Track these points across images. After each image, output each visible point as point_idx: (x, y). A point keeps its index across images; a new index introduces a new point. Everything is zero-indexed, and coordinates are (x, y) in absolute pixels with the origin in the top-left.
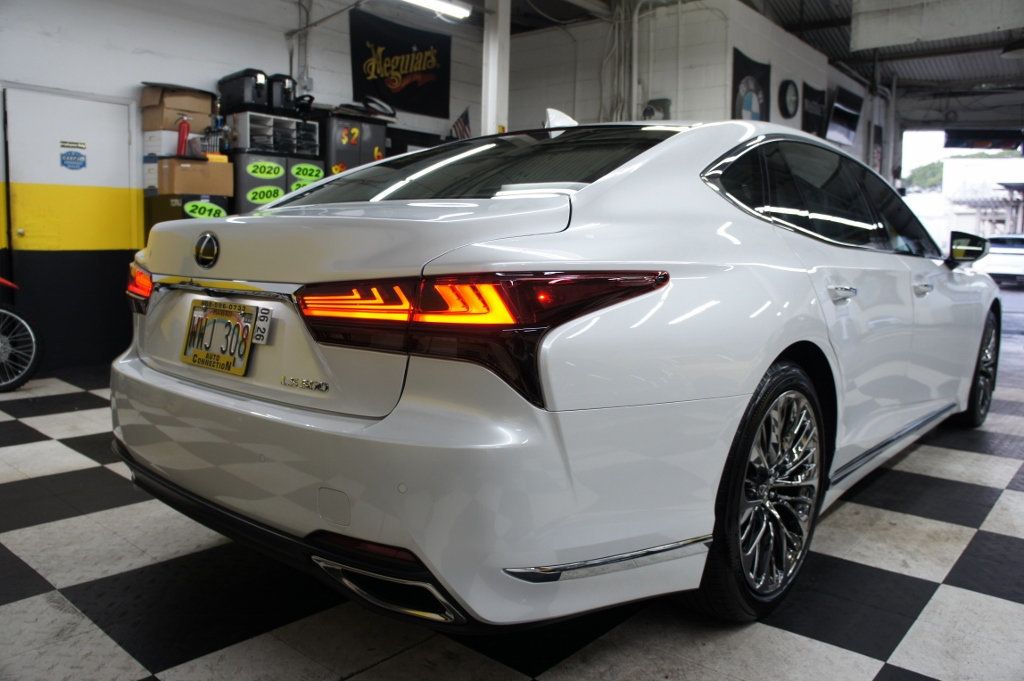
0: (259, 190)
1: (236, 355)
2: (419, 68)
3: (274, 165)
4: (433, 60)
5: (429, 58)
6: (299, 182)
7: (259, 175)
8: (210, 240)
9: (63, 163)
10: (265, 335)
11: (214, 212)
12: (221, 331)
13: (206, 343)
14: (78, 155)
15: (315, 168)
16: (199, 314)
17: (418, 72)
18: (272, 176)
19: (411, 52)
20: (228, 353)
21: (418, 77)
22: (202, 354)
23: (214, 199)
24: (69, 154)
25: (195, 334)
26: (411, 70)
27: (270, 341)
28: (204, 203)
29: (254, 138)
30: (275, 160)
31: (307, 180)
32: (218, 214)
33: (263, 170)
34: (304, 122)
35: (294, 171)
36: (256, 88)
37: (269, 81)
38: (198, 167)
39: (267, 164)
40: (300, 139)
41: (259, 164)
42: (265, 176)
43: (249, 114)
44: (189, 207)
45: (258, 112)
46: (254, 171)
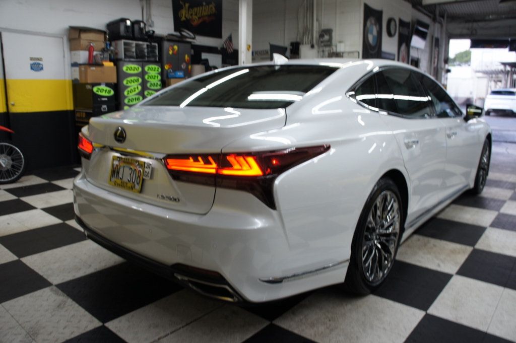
0: (129, 79)
1: (136, 183)
2: (207, 14)
3: (136, 66)
4: (214, 9)
5: (211, 8)
6: (149, 74)
7: (129, 72)
8: (121, 132)
9: (32, 68)
10: (149, 175)
11: (107, 91)
12: (127, 171)
13: (120, 176)
14: (39, 64)
15: (156, 67)
16: (116, 163)
17: (206, 16)
18: (136, 72)
19: (202, 5)
20: (131, 182)
21: (206, 18)
22: (119, 181)
23: (107, 85)
24: (34, 64)
25: (115, 172)
26: (203, 15)
27: (151, 178)
28: (103, 87)
29: (126, 53)
30: (136, 64)
31: (153, 73)
32: (109, 92)
33: (131, 69)
34: (151, 44)
35: (146, 69)
36: (126, 28)
37: (132, 23)
38: (99, 69)
39: (133, 66)
40: (148, 52)
41: (129, 66)
42: (132, 72)
43: (123, 41)
44: (96, 89)
45: (127, 40)
46: (127, 70)
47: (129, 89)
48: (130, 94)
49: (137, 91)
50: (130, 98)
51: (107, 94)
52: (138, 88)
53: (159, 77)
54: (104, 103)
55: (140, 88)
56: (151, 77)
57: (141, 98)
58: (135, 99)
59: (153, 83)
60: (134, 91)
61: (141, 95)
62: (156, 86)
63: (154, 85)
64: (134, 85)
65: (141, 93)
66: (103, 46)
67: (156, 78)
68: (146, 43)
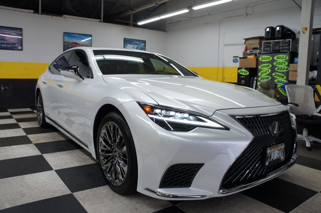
0: (263, 65)
3: (268, 57)
6: (277, 62)
7: (263, 60)
9: (233, 62)
14: (237, 59)
15: (284, 56)
18: (268, 60)
23: (246, 69)
24: (235, 59)
28: (243, 70)
29: (265, 49)
30: (268, 56)
31: (280, 61)
32: (247, 72)
33: (264, 59)
34: (285, 40)
35: (275, 58)
36: (267, 33)
37: (273, 29)
38: (244, 60)
39: (266, 57)
40: (282, 46)
41: (263, 57)
42: (265, 61)
43: (263, 41)
44: (239, 71)
45: (266, 40)
46: (262, 59)
47: (262, 72)
48: (263, 75)
49: (267, 73)
50: (262, 77)
52: (268, 71)
53: (287, 63)
54: (243, 79)
55: (270, 71)
56: (279, 63)
57: (270, 78)
58: (266, 78)
59: (280, 67)
60: (266, 73)
61: (270, 76)
62: (283, 70)
63: (281, 69)
64: (266, 69)
65: (270, 74)
66: (258, 46)
67: (283, 64)
68: (281, 40)
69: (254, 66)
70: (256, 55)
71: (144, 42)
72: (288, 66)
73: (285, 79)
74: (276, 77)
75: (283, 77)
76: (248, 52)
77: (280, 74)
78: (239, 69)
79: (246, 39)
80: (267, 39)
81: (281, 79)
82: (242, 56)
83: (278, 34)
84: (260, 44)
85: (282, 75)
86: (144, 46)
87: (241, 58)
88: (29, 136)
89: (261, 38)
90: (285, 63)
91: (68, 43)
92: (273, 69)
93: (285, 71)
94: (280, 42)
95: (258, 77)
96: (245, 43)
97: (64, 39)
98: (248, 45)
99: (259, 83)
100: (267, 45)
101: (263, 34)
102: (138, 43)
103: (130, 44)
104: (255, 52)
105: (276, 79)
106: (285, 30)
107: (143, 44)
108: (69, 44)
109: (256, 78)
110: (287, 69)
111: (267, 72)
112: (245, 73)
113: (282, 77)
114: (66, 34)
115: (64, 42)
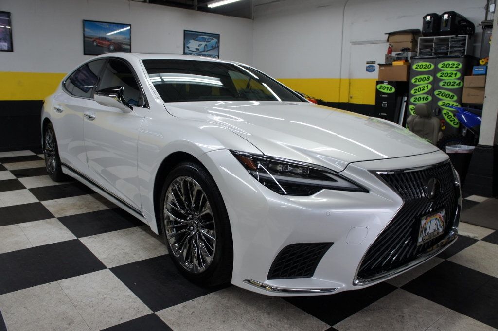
0: (418, 77)
3: (428, 64)
6: (443, 72)
7: (419, 70)
9: (367, 70)
11: (389, 89)
14: (373, 66)
15: (456, 63)
18: (427, 69)
23: (390, 83)
24: (369, 66)
29: (422, 50)
30: (428, 62)
31: (449, 70)
32: (391, 89)
33: (421, 67)
34: (457, 36)
35: (440, 66)
36: (426, 24)
37: (436, 18)
38: (388, 68)
39: (424, 64)
40: (452, 47)
41: (420, 64)
42: (422, 70)
43: (419, 38)
44: (378, 87)
45: (424, 36)
46: (416, 68)
47: (417, 88)
48: (418, 93)
49: (426, 90)
50: (418, 97)
51: (388, 92)
52: (427, 86)
53: (459, 75)
54: (385, 99)
55: (430, 86)
56: (447, 75)
57: (430, 98)
58: (423, 98)
59: (447, 81)
60: (423, 90)
61: (430, 95)
62: (453, 85)
63: (449, 84)
64: (423, 84)
65: (431, 92)
66: (410, 45)
67: (453, 76)
68: (450, 36)
69: (404, 78)
70: (406, 60)
71: (217, 36)
72: (462, 79)
73: (455, 101)
74: (440, 97)
75: (452, 97)
76: (394, 54)
77: (447, 92)
78: (378, 83)
79: (391, 34)
80: (425, 34)
81: (448, 101)
82: (383, 62)
83: (446, 26)
84: (414, 42)
85: (451, 94)
86: (217, 42)
87: (380, 65)
88: (45, 203)
89: (415, 33)
90: (456, 74)
91: (91, 38)
92: (435, 83)
93: (456, 87)
94: (448, 39)
95: (409, 96)
96: (388, 41)
97: (84, 30)
98: (393, 44)
99: (411, 107)
100: (426, 45)
101: (419, 26)
102: (207, 37)
103: (194, 40)
104: (404, 55)
105: (440, 100)
106: (457, 19)
107: (215, 40)
108: (93, 40)
109: (405, 98)
110: (459, 84)
111: (426, 88)
112: (388, 89)
113: (450, 98)
114: (86, 23)
115: (84, 37)
